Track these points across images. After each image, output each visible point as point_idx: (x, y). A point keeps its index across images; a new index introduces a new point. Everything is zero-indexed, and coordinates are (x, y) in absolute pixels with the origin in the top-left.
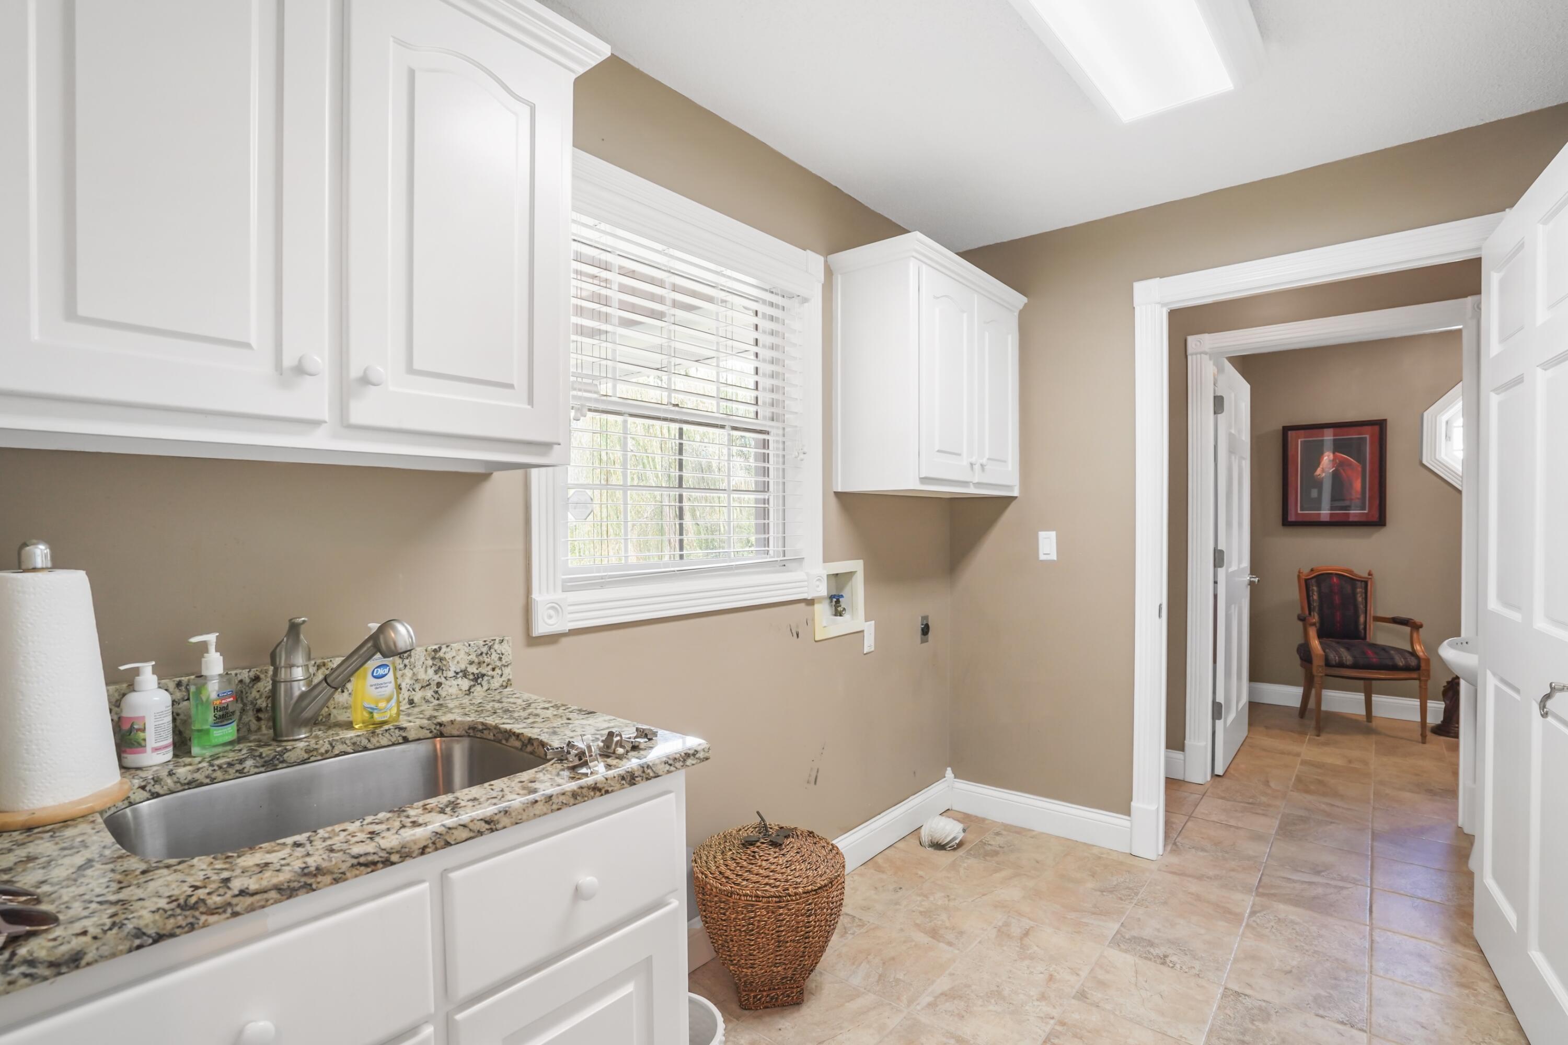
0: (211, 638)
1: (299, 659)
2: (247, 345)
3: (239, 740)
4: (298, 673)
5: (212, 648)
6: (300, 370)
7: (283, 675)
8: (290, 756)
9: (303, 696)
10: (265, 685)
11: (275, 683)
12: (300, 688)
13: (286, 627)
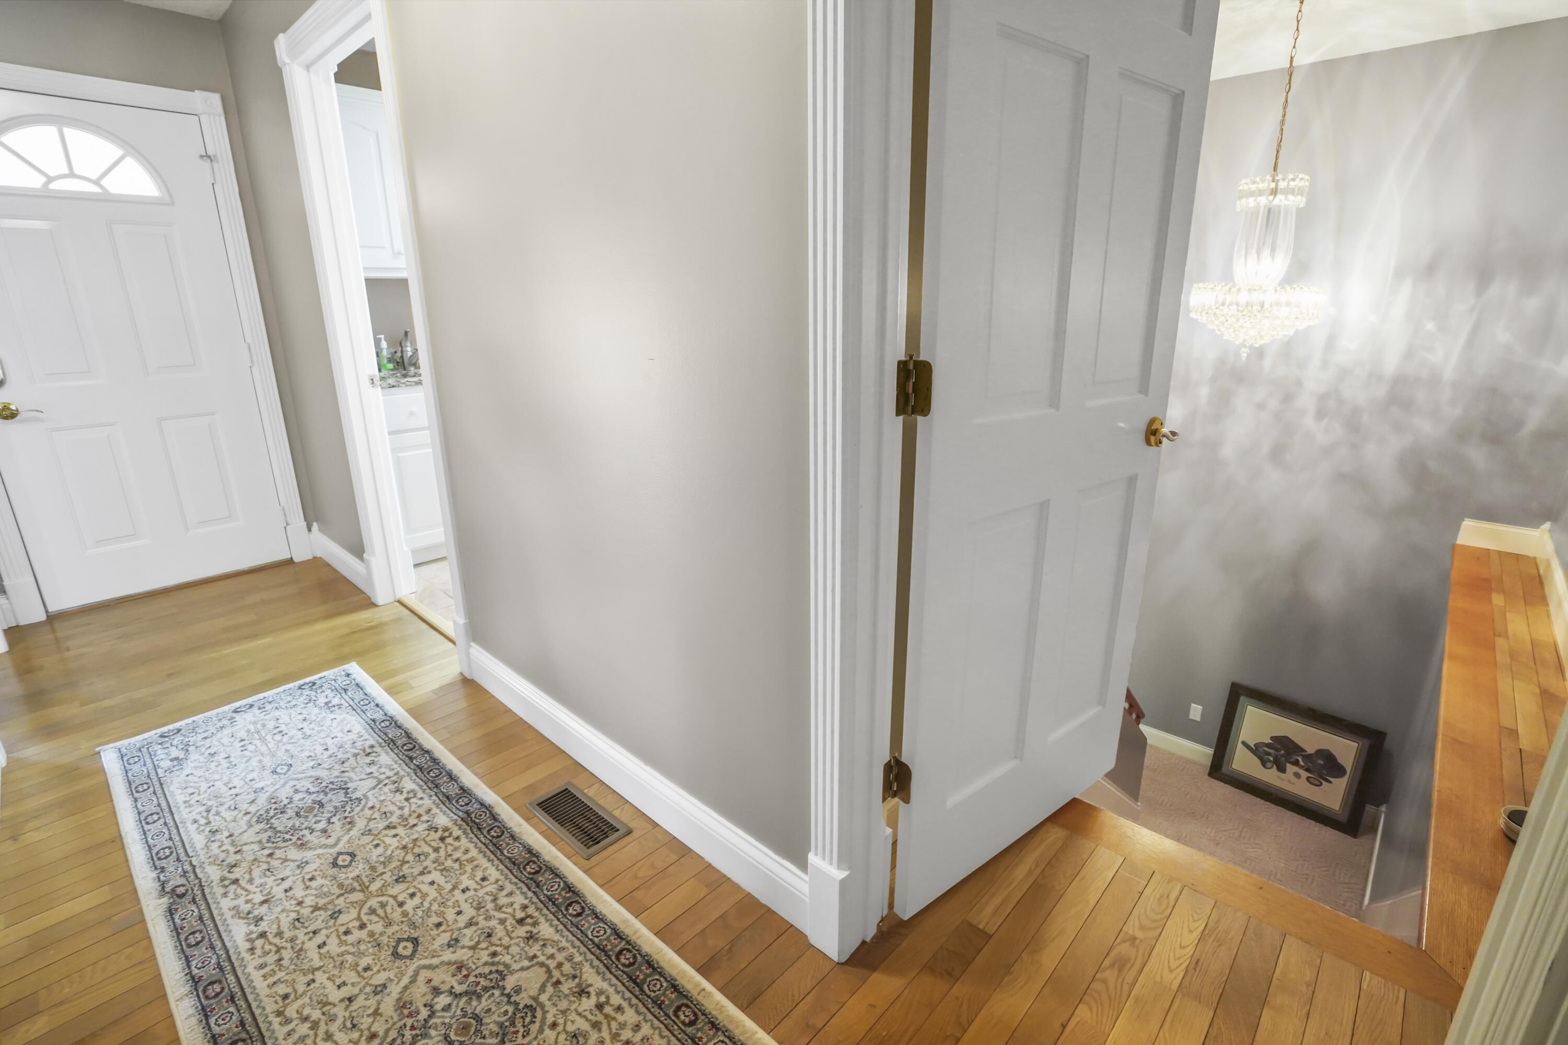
0: (382, 336)
1: (408, 344)
2: (384, 248)
3: (392, 370)
4: (409, 349)
5: (383, 340)
6: (399, 253)
7: (404, 349)
8: (409, 374)
9: (411, 356)
10: (399, 354)
11: (402, 352)
12: (410, 354)
13: (404, 333)
